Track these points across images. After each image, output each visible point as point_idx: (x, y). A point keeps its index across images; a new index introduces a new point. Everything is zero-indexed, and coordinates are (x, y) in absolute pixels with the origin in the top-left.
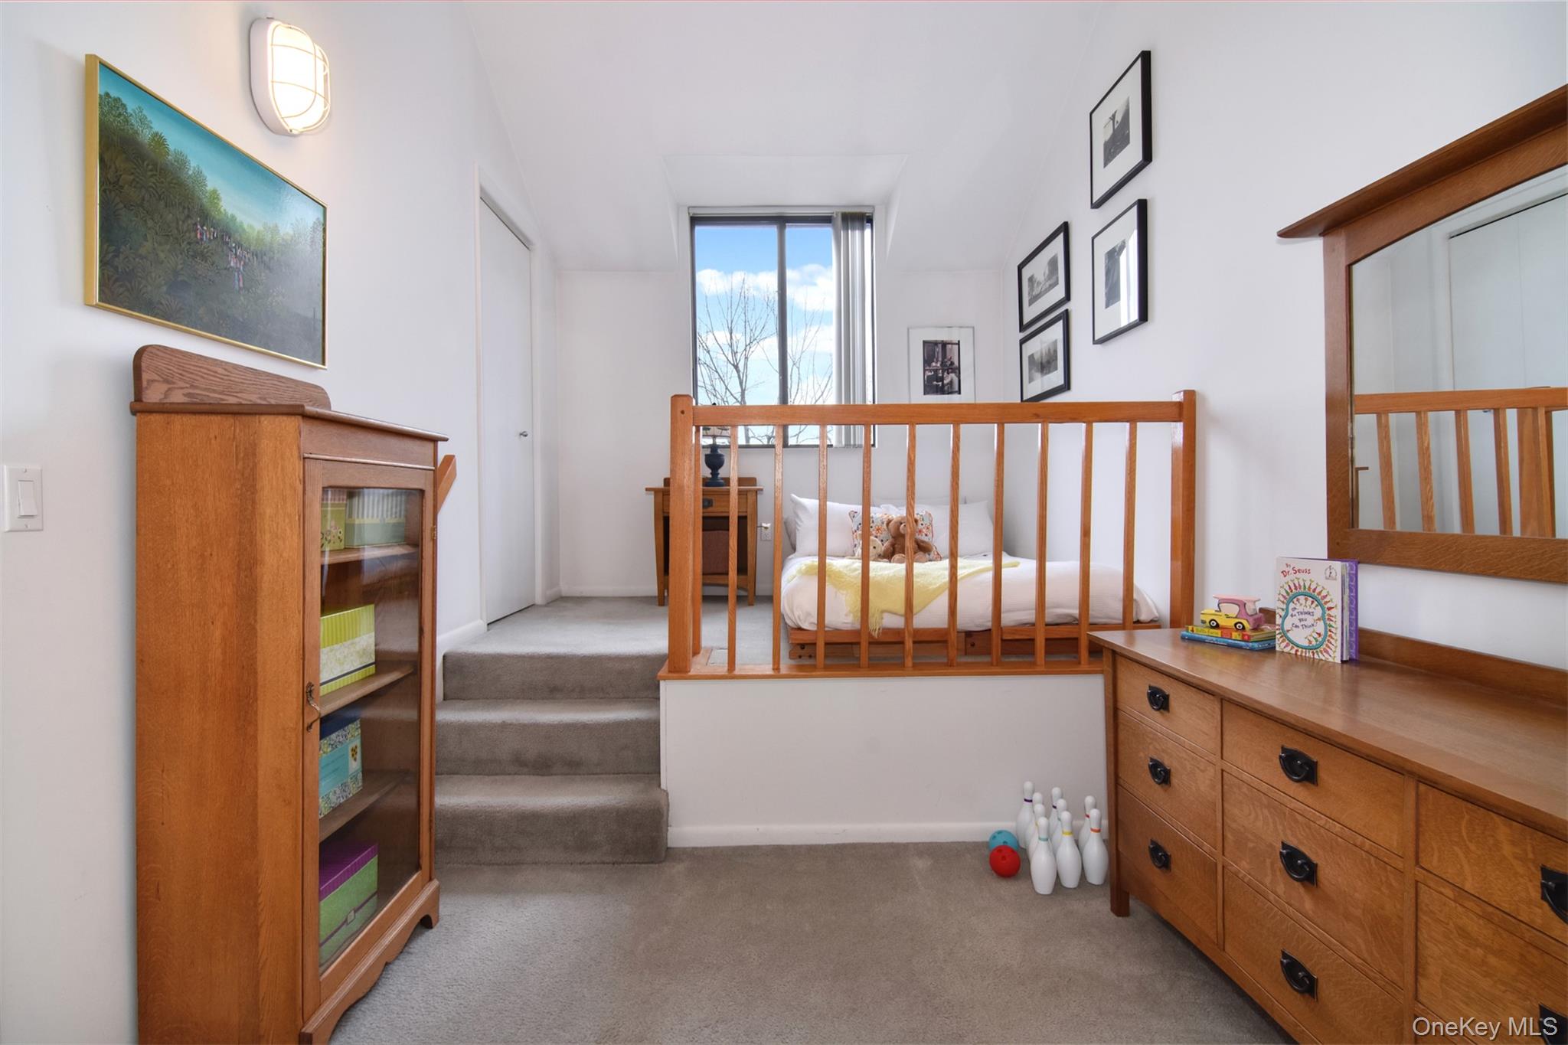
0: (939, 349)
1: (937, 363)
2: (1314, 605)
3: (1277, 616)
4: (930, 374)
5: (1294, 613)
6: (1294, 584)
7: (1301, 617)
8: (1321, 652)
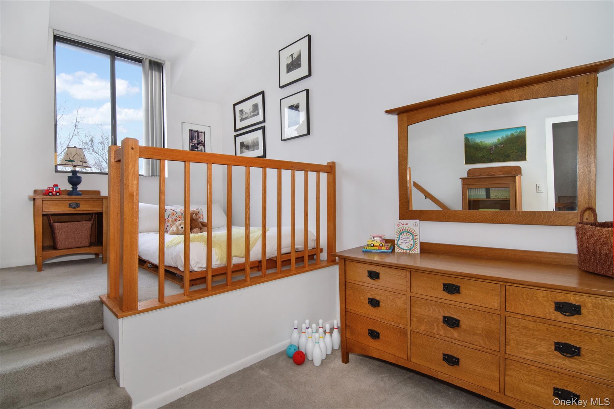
0: (196, 134)
1: (195, 140)
2: (409, 235)
3: (396, 240)
4: (192, 145)
5: (402, 238)
6: (402, 229)
7: (405, 239)
8: (412, 250)
